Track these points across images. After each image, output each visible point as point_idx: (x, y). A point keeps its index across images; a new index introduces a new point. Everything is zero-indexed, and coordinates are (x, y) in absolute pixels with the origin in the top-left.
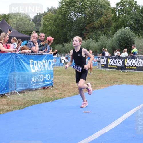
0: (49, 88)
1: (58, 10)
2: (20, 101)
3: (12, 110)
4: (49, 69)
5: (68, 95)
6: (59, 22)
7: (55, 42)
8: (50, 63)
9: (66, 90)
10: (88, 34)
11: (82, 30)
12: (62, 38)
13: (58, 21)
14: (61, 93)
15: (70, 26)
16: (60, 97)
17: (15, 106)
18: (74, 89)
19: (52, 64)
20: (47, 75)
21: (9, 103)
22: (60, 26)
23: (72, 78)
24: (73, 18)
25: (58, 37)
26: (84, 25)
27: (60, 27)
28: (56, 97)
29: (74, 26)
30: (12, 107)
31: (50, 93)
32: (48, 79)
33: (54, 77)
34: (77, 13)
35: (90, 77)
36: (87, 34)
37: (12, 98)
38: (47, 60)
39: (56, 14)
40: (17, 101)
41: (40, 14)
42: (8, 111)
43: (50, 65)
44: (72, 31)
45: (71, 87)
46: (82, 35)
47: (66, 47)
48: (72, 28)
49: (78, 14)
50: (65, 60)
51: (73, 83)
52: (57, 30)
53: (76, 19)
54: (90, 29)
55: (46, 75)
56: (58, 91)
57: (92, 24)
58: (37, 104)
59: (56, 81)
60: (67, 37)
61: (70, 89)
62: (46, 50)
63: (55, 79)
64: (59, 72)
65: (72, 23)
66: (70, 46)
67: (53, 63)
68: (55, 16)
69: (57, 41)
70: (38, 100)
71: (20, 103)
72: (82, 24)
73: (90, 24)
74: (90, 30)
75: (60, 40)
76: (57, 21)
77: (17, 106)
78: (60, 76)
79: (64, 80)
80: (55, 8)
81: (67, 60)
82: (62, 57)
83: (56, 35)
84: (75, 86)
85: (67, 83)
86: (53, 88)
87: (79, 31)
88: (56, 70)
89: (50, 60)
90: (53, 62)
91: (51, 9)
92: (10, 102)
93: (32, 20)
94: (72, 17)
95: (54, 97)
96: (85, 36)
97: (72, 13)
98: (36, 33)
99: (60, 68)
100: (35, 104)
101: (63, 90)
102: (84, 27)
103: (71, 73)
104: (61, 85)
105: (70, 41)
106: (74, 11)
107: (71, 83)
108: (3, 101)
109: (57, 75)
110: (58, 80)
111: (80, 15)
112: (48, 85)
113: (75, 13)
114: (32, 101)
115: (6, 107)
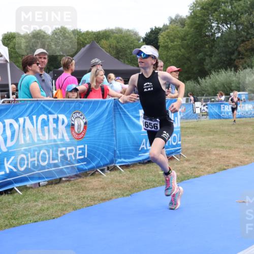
0: (174, 158)
1: (188, 21)
2: (123, 182)
3: (111, 199)
5: (207, 170)
6: (191, 40)
7: (184, 76)
9: (203, 161)
10: (242, 61)
11: (232, 53)
12: (195, 69)
13: (189, 39)
14: (195, 168)
15: (209, 46)
16: (193, 174)
17: (115, 191)
18: (219, 160)
19: (179, 117)
21: (105, 186)
22: (191, 48)
23: (214, 140)
24: (215, 33)
25: (188, 68)
26: (234, 45)
27: (191, 50)
28: (187, 174)
30: (111, 194)
31: (177, 167)
32: (174, 142)
33: (182, 138)
34: (222, 23)
35: (246, 138)
36: (240, 61)
37: (110, 177)
39: (185, 28)
40: (119, 182)
41: (156, 28)
42: (103, 200)
43: (176, 118)
44: (213, 57)
45: (213, 157)
46: (232, 62)
47: (203, 85)
48: (213, 52)
49: (223, 26)
50: (201, 109)
51: (216, 150)
52: (187, 55)
53: (220, 34)
54: (246, 51)
56: (190, 164)
57: (250, 42)
58: (154, 187)
59: (187, 145)
60: (205, 67)
61: (211, 160)
62: (168, 92)
63: (185, 142)
64: (191, 130)
65: (214, 42)
66: (210, 83)
67: (180, 114)
68: (182, 30)
69: (186, 75)
70: (155, 181)
71: (124, 185)
72: (232, 43)
73: (247, 43)
74: (246, 54)
75: (192, 74)
76: (186, 40)
77: (118, 192)
78: (193, 137)
79: (200, 144)
80: (182, 17)
81: (205, 108)
83: (185, 64)
84: (220, 154)
85: (206, 149)
86: (181, 159)
87: (227, 55)
88: (186, 126)
91: (176, 19)
92: (106, 184)
93: (143, 40)
94: (213, 31)
95: (183, 174)
96: (237, 64)
97: (213, 25)
99: (192, 122)
100: (151, 188)
101: (200, 162)
102: (235, 47)
103: (212, 131)
104: (194, 154)
105: (211, 73)
106: (217, 21)
107: (213, 149)
108: (95, 182)
109: (188, 135)
110: (189, 143)
111: (228, 27)
112: (172, 153)
113: (218, 24)
114: (145, 181)
115: (101, 194)
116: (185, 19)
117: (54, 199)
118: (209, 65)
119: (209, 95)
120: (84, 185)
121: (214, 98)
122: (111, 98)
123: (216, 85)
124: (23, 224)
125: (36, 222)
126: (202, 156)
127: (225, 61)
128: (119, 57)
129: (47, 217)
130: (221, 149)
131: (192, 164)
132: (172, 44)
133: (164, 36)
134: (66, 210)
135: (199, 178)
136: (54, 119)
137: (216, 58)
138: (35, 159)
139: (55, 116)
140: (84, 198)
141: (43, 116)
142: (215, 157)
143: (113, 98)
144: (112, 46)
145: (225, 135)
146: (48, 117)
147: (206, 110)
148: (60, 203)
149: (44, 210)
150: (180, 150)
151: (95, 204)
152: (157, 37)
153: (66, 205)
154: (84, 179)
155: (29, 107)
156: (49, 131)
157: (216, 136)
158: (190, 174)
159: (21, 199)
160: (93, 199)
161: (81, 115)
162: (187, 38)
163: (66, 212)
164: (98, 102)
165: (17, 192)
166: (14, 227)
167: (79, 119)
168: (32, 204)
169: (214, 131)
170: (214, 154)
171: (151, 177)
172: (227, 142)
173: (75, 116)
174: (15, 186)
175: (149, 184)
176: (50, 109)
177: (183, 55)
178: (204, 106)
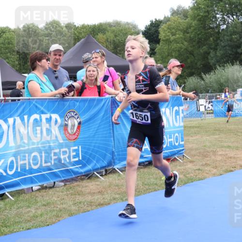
0: (177, 160)
1: (191, 12)
2: (122, 185)
3: (109, 204)
4: (177, 125)
6: (194, 33)
7: (187, 72)
8: (177, 113)
9: (208, 162)
11: (238, 46)
12: (199, 64)
13: (192, 32)
14: (199, 169)
15: (213, 39)
16: (197, 177)
17: (114, 196)
18: (226, 161)
19: (181, 115)
20: (174, 136)
21: (103, 190)
22: (195, 41)
23: (220, 139)
24: (219, 25)
25: (191, 62)
26: (240, 38)
28: (191, 176)
29: (221, 41)
30: (109, 198)
31: (179, 169)
32: (177, 142)
33: (185, 138)
37: (108, 181)
38: (171, 108)
39: (187, 20)
40: (117, 186)
41: (156, 20)
42: (101, 205)
43: (178, 117)
44: (218, 50)
45: (219, 158)
47: (207, 81)
48: (217, 45)
49: (229, 17)
50: (205, 106)
51: (222, 150)
52: (190, 49)
53: (225, 26)
55: (172, 135)
56: (194, 165)
58: (155, 190)
59: (190, 146)
60: (210, 61)
61: (217, 161)
63: (188, 142)
64: (196, 129)
65: (219, 35)
66: (215, 79)
67: (182, 113)
68: (185, 23)
70: (156, 184)
71: (124, 189)
75: (195, 69)
76: (188, 33)
77: (117, 196)
78: (197, 137)
79: (204, 145)
80: (185, 8)
81: (210, 106)
82: (200, 100)
83: (188, 58)
84: (227, 155)
85: (211, 149)
86: (184, 161)
87: (232, 48)
88: (190, 125)
89: (176, 108)
90: (182, 110)
92: (104, 188)
93: (143, 33)
94: (218, 23)
95: (187, 177)
97: (218, 16)
98: (150, 56)
99: (195, 121)
100: (151, 192)
101: (204, 163)
103: (218, 130)
104: (199, 155)
105: (216, 68)
106: (222, 11)
107: (218, 150)
108: (92, 185)
109: (192, 135)
110: (193, 143)
111: (233, 18)
112: (175, 154)
113: (223, 15)
114: (146, 185)
115: (98, 198)
116: (188, 10)
117: (48, 204)
118: (214, 59)
119: (215, 91)
120: (80, 189)
121: (219, 95)
122: (107, 96)
123: (222, 81)
124: (15, 232)
125: (29, 229)
126: (207, 157)
127: (231, 54)
128: (117, 51)
129: (41, 224)
130: (228, 150)
131: (196, 165)
132: (174, 37)
133: (165, 29)
134: (61, 216)
135: (203, 181)
136: (47, 119)
137: (221, 52)
138: (26, 162)
139: (48, 116)
140: (80, 203)
141: (36, 116)
142: (221, 158)
143: (111, 96)
144: (109, 40)
145: (232, 134)
146: (40, 117)
147: (211, 107)
148: (55, 209)
149: (37, 217)
150: (184, 151)
151: (92, 210)
152: (158, 31)
153: (61, 211)
154: (81, 183)
155: (20, 106)
156: (42, 132)
157: (222, 135)
158: (194, 177)
159: (13, 205)
160: (90, 204)
161: (76, 115)
162: (190, 30)
163: (61, 219)
164: (94, 100)
165: (8, 197)
166: (6, 235)
167: (73, 118)
168: (24, 210)
169: (220, 130)
170: (220, 155)
171: (152, 180)
172: (234, 142)
173: (69, 115)
174: (7, 191)
175: (150, 187)
176: (42, 108)
177: (186, 49)
178: (209, 103)
